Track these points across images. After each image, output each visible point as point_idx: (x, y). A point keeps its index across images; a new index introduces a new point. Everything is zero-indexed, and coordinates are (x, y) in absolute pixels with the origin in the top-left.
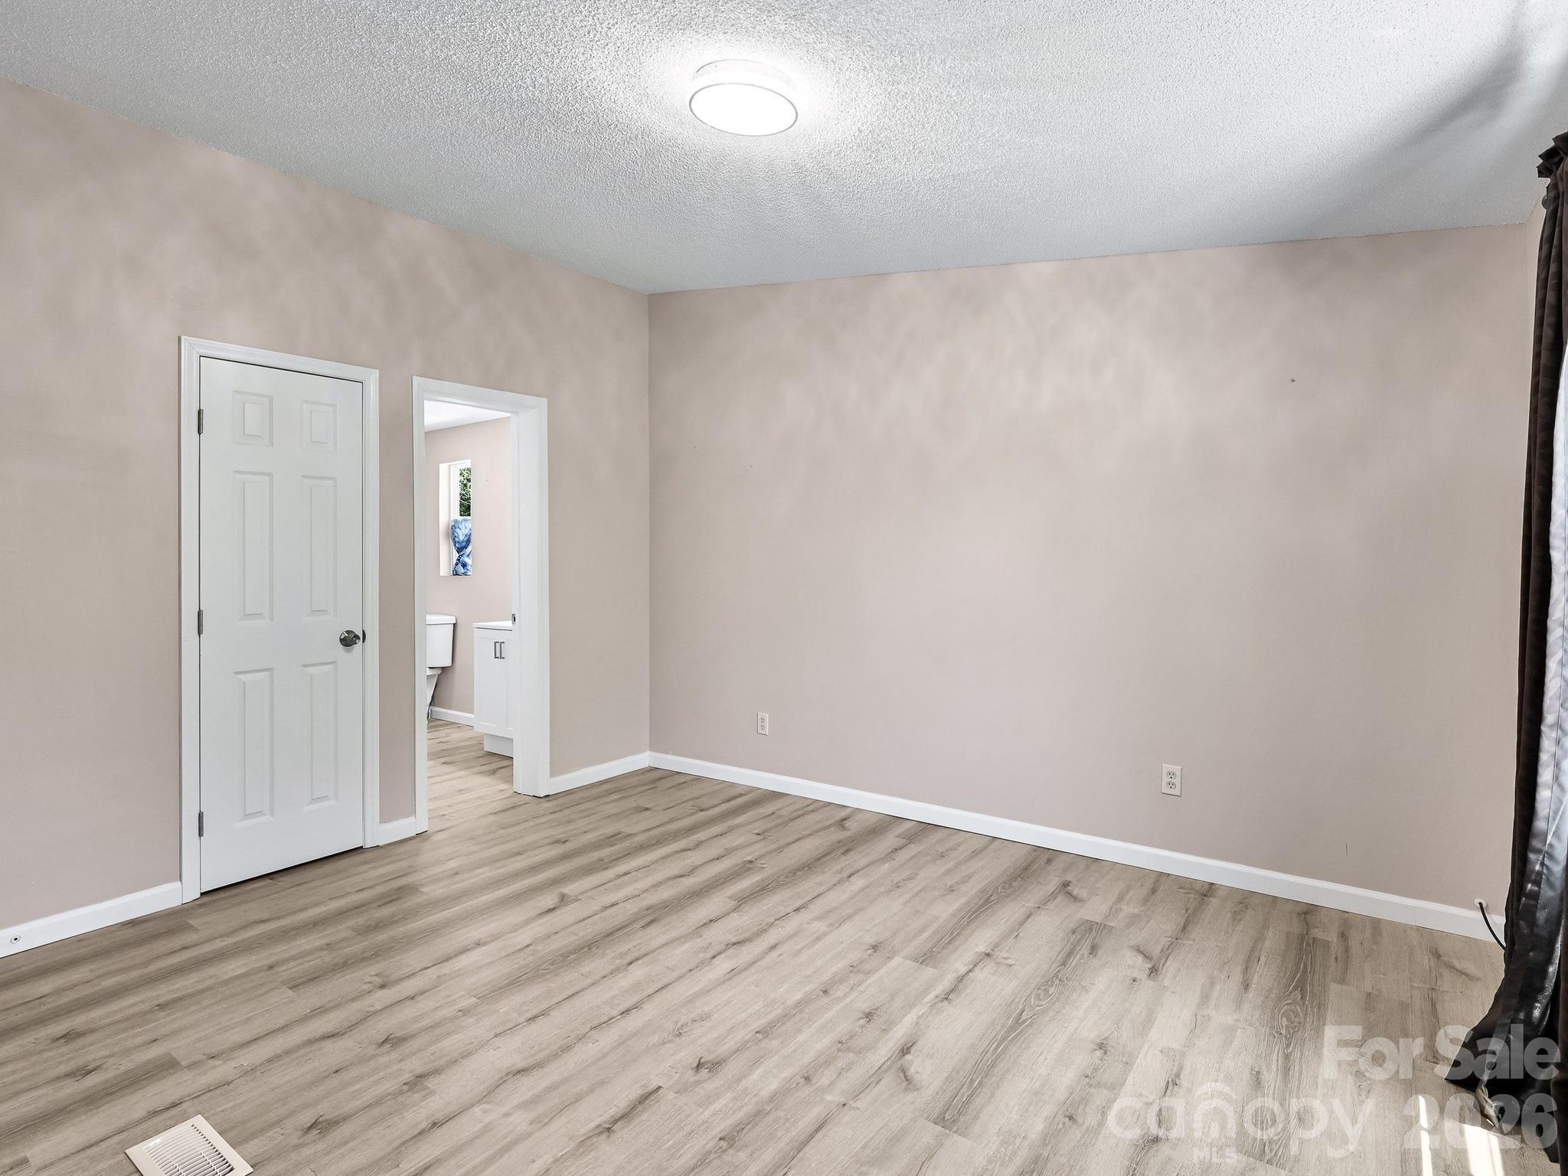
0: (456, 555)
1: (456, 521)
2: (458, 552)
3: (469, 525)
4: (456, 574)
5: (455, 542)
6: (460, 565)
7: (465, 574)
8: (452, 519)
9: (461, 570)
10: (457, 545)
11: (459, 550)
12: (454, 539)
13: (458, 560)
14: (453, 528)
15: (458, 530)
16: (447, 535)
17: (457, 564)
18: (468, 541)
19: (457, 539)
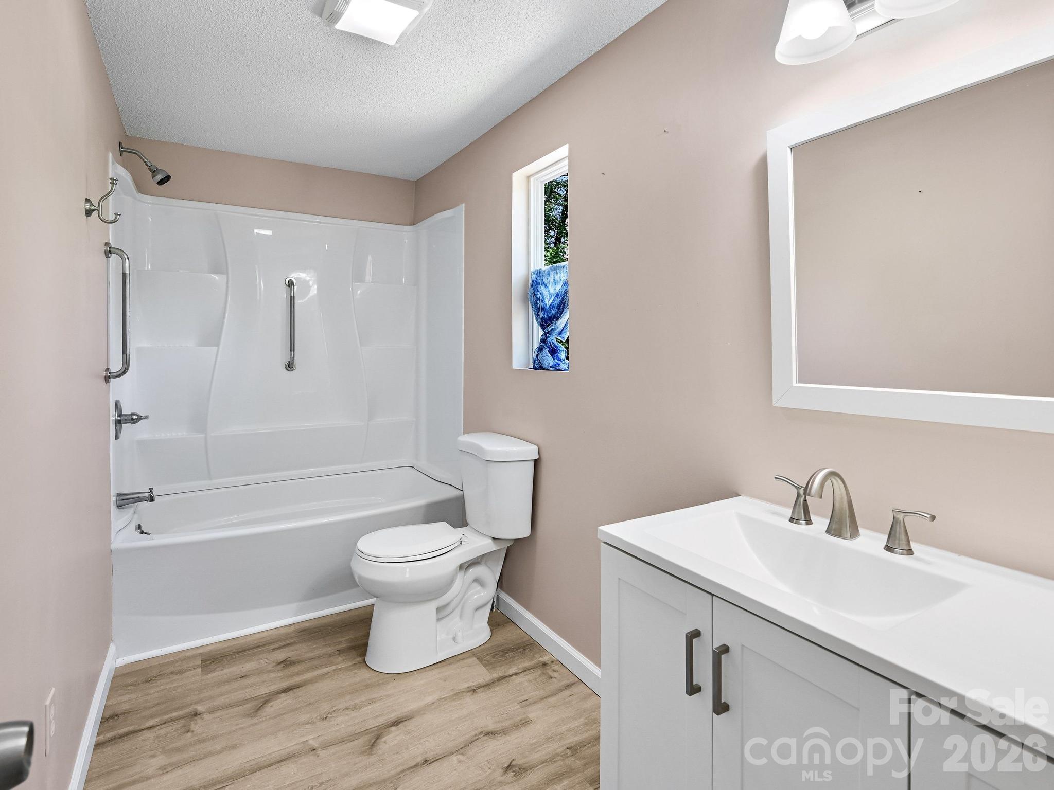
0: (539, 333)
1: (539, 273)
2: (543, 327)
3: (562, 277)
4: (539, 366)
5: (537, 309)
6: (546, 351)
7: (555, 367)
8: (532, 269)
9: (549, 360)
10: (541, 314)
11: (546, 323)
12: (536, 304)
13: (544, 341)
14: (535, 284)
15: (542, 288)
16: (525, 299)
17: (540, 349)
18: (562, 306)
19: (540, 304)
